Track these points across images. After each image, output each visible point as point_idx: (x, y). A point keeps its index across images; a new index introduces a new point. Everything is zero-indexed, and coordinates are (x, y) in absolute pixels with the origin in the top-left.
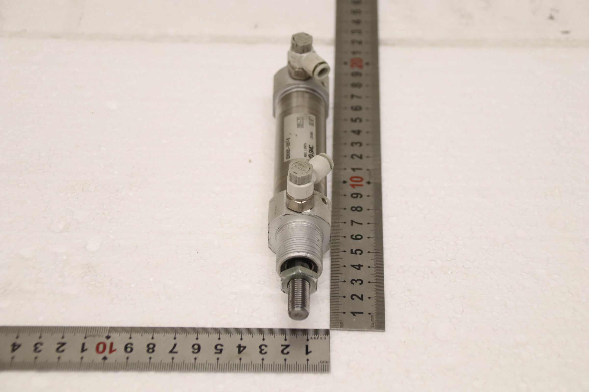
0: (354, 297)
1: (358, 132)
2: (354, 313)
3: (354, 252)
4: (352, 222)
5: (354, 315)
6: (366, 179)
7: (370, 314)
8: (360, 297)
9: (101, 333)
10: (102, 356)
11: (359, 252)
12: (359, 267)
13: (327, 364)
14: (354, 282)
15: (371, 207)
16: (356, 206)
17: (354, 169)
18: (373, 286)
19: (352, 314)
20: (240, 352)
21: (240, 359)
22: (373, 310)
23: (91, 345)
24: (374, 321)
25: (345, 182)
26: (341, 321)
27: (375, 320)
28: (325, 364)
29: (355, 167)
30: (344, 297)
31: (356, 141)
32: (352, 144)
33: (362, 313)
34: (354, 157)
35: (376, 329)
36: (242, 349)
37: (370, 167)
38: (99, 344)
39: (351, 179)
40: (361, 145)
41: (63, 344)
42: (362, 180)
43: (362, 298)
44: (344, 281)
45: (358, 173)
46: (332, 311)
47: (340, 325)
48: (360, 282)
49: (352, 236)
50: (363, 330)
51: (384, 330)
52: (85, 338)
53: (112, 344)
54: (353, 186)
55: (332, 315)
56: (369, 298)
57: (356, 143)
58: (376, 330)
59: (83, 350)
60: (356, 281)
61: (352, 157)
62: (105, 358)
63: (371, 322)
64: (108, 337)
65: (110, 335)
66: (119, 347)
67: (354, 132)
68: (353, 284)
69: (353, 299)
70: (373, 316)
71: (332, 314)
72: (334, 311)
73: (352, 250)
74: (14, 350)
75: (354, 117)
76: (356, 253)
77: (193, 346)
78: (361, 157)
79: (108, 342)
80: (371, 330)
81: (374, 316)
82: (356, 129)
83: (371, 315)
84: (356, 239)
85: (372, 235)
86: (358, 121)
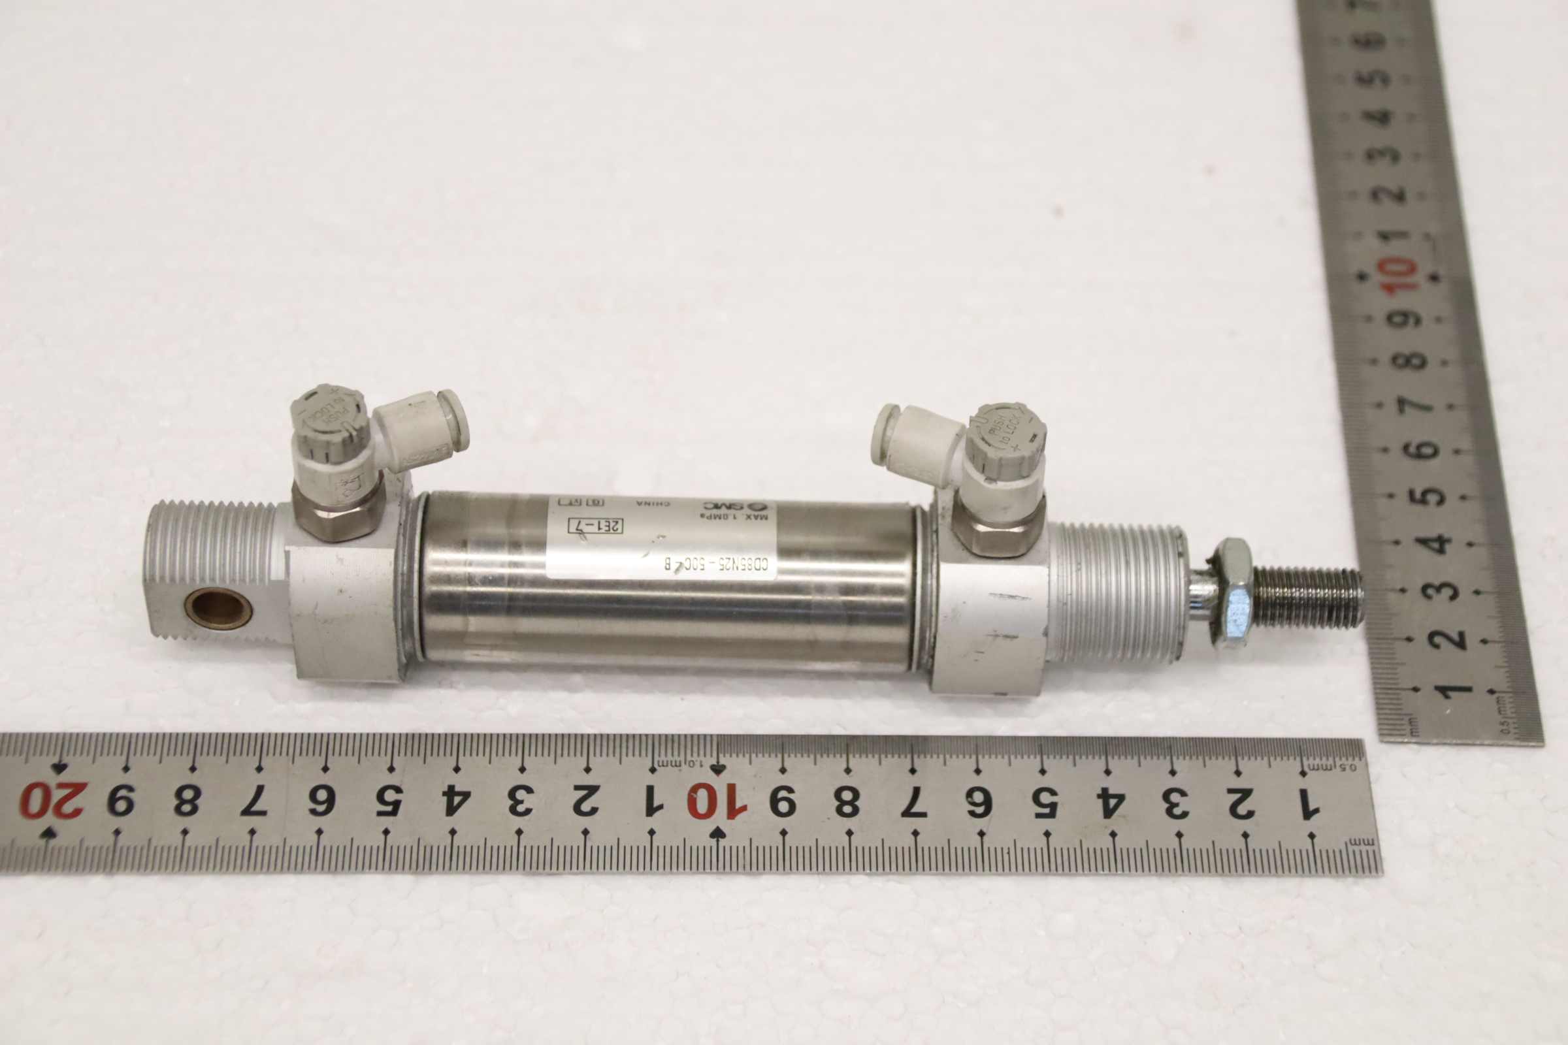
0: (1437, 639)
1: (1383, 118)
2: (1444, 690)
3: (1418, 495)
4: (1402, 403)
5: (1447, 697)
6: (1425, 267)
7: (1491, 692)
8: (1456, 637)
9: (695, 754)
10: (709, 825)
11: (1432, 498)
12: (1440, 544)
13: (1370, 848)
14: (1430, 591)
15: (1452, 354)
16: (1407, 351)
17: (1384, 236)
18: (1488, 603)
19: (1439, 696)
20: (1108, 813)
21: (1113, 835)
22: (1500, 680)
23: (672, 794)
24: (1509, 713)
25: (1362, 277)
26: (1411, 714)
27: (1509, 710)
28: (1364, 848)
29: (1386, 227)
30: (1409, 639)
31: (1379, 145)
32: (1370, 156)
33: (1469, 689)
34: (1382, 196)
35: (1518, 739)
36: (1113, 802)
37: (1434, 228)
38: (695, 789)
39: (1381, 266)
40: (1395, 157)
41: (592, 790)
42: (1412, 269)
43: (1461, 644)
44: (1403, 590)
45: (1396, 248)
46: (1380, 683)
47: (1408, 728)
48: (1450, 592)
49: (1406, 448)
50: (1478, 742)
51: (1541, 744)
52: (653, 770)
53: (732, 789)
54: (1389, 289)
55: (1381, 696)
56: (1484, 641)
57: (1382, 153)
58: (1518, 743)
59: (651, 810)
60: (1438, 589)
61: (1375, 195)
62: (718, 834)
63: (1499, 718)
64: (718, 769)
65: (722, 761)
66: (754, 797)
67: (1369, 116)
68: (1429, 597)
69: (1437, 646)
70: (1503, 697)
71: (1380, 693)
72: (1384, 683)
73: (1411, 493)
74: (451, 810)
75: (1365, 71)
76: (1423, 501)
77: (970, 794)
78: (1400, 197)
79: (720, 784)
80: (1502, 742)
81: (1507, 698)
82: (1375, 105)
83: (1496, 695)
84: (1419, 456)
85: (1465, 443)
86: (1377, 82)
